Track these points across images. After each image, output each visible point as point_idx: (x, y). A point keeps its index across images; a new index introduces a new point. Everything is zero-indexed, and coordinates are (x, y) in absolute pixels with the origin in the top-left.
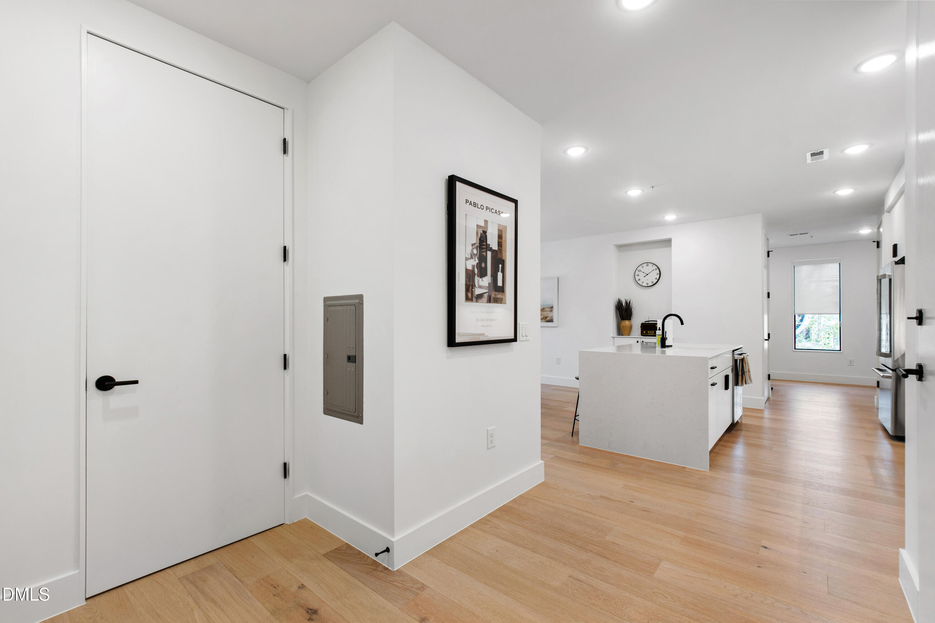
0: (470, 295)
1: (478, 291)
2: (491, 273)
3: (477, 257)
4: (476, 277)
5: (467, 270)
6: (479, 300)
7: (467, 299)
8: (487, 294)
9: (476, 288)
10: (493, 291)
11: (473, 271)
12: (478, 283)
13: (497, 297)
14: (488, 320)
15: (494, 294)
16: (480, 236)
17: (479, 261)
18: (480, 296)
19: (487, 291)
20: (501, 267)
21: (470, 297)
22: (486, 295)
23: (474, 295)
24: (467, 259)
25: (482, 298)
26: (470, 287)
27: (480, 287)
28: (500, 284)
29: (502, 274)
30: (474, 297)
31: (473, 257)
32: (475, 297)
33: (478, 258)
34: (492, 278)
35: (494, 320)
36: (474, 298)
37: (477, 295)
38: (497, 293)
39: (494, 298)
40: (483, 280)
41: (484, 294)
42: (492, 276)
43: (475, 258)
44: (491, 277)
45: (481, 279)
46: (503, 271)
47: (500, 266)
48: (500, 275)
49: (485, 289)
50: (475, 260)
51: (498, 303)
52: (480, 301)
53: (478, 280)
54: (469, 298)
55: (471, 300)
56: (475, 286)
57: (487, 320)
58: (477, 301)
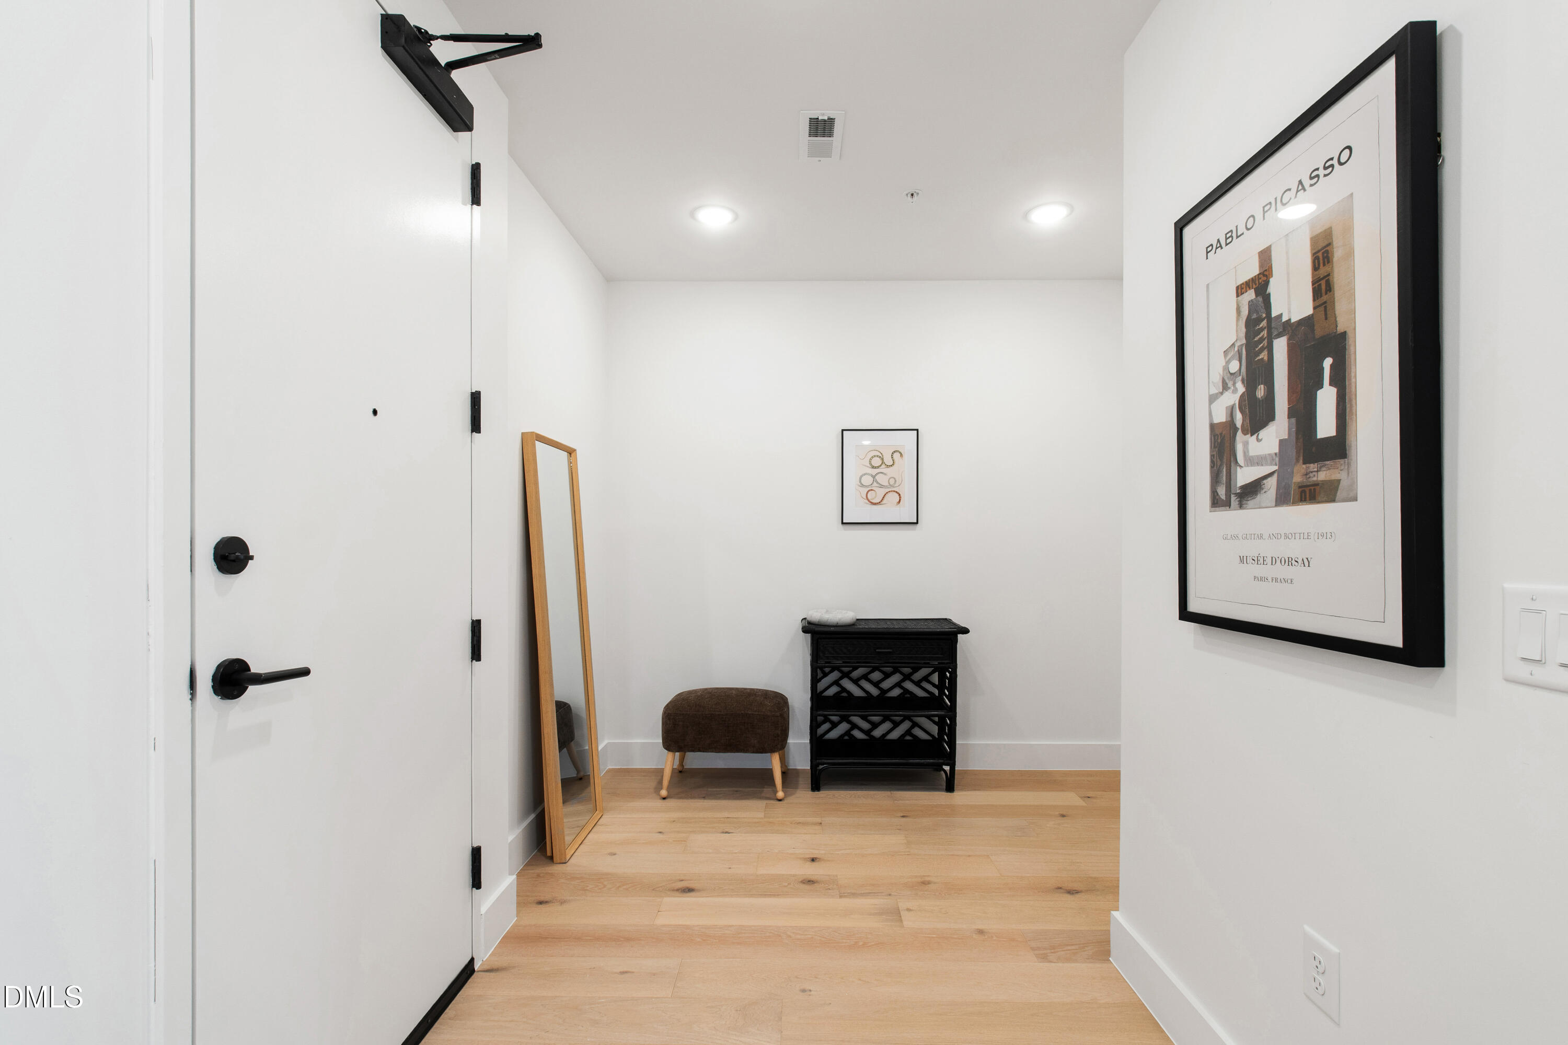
0: (1222, 491)
1: (1244, 476)
2: (1289, 404)
3: (1240, 377)
4: (1239, 433)
5: (1213, 427)
6: (1249, 502)
7: (1216, 502)
8: (1275, 477)
9: (1238, 468)
10: (1297, 460)
11: (1230, 425)
12: (1245, 453)
13: (1315, 479)
14: (1278, 561)
15: (1303, 471)
16: (1247, 312)
17: (1246, 389)
18: (1252, 489)
19: (1276, 468)
20: (1331, 366)
21: (1223, 497)
22: (1272, 483)
23: (1233, 491)
24: (1212, 399)
25: (1256, 495)
26: (1222, 471)
27: (1253, 461)
28: (1326, 427)
29: (1334, 390)
30: (1232, 496)
31: (1230, 384)
32: (1236, 494)
33: (1243, 381)
34: (1293, 420)
35: (1300, 561)
36: (1233, 498)
37: (1242, 487)
38: (1313, 467)
39: (1300, 487)
40: (1260, 437)
41: (1265, 481)
42: (1292, 413)
43: (1234, 384)
44: (1289, 418)
45: (1255, 436)
46: (1341, 379)
47: (1328, 362)
48: (1326, 398)
49: (1267, 465)
50: (1235, 391)
51: (1319, 502)
52: (1251, 503)
53: (1246, 444)
54: (1220, 498)
55: (1227, 504)
56: (1236, 462)
57: (1274, 561)
58: (1241, 506)
